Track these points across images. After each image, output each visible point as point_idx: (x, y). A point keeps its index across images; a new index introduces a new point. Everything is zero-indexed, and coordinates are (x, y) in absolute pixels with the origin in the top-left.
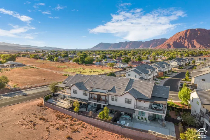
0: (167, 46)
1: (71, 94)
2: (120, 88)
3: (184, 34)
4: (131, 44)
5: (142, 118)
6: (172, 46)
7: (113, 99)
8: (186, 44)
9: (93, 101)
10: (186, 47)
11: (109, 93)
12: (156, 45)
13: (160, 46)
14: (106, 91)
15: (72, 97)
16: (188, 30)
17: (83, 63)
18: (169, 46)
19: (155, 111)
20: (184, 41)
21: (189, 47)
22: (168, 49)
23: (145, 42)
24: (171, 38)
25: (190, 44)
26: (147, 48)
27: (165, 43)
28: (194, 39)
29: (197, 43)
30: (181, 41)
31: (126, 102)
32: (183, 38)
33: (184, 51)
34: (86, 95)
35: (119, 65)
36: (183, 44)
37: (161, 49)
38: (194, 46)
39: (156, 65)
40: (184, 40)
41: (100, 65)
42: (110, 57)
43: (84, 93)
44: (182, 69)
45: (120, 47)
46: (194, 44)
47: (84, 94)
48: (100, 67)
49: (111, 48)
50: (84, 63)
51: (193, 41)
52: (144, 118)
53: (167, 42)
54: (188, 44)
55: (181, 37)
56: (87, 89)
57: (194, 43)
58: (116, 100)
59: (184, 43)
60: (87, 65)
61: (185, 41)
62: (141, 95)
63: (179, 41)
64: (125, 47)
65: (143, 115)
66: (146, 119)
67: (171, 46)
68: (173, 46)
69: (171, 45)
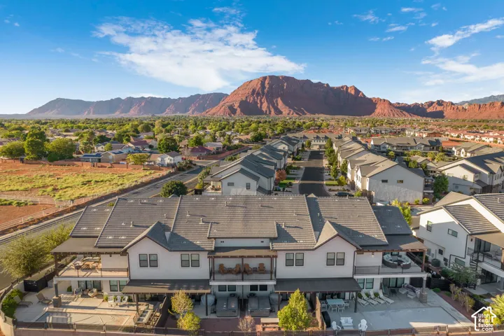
0: (228, 110)
1: (128, 270)
2: (296, 227)
3: (259, 86)
4: (143, 104)
5: (368, 295)
6: (239, 110)
7: (289, 263)
8: (265, 107)
9: (226, 280)
10: (266, 114)
11: (277, 246)
12: (202, 108)
13: (214, 110)
14: (262, 240)
15: (133, 282)
16: (265, 78)
17: (39, 158)
18: (232, 110)
19: (399, 270)
20: (261, 101)
21: (270, 112)
22: (231, 116)
23: (176, 100)
24: (235, 93)
25: (271, 107)
26: (184, 114)
27: (222, 103)
28: (278, 97)
29: (284, 106)
30: (254, 99)
31: (330, 262)
32: (258, 94)
33: (266, 121)
34: (196, 264)
35: (160, 159)
36: (259, 105)
37: (215, 116)
38: (279, 112)
39: (264, 153)
40: (259, 97)
41: (99, 161)
42: (114, 139)
43: (186, 258)
44: (300, 160)
45: (114, 112)
46: (279, 107)
47: (184, 264)
48: (102, 167)
49: (89, 113)
50: (43, 158)
51: (277, 101)
52: (372, 292)
53: (227, 102)
54: (268, 107)
55: (254, 91)
56: (195, 245)
57: (277, 104)
58: (300, 263)
59: (262, 103)
60: (56, 162)
61: (263, 100)
62: (361, 236)
63: (252, 99)
64: (128, 111)
65: (369, 285)
66: (376, 295)
67: (236, 110)
68: (241, 111)
69: (235, 108)
